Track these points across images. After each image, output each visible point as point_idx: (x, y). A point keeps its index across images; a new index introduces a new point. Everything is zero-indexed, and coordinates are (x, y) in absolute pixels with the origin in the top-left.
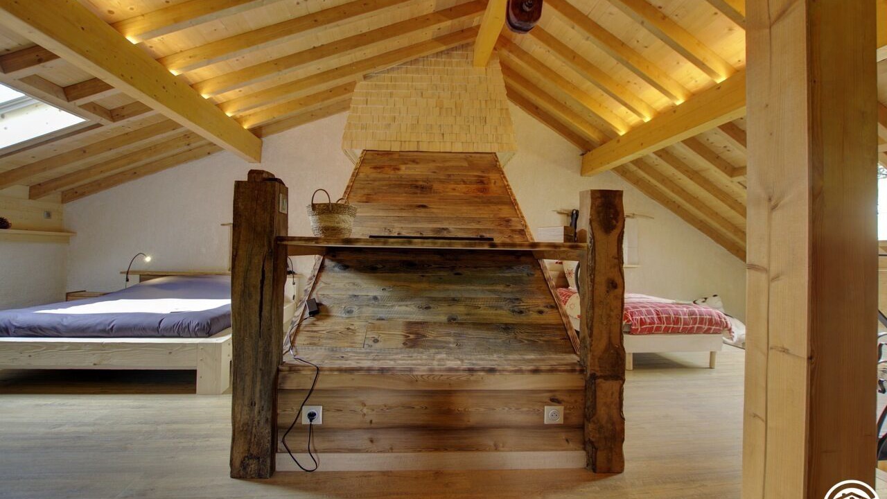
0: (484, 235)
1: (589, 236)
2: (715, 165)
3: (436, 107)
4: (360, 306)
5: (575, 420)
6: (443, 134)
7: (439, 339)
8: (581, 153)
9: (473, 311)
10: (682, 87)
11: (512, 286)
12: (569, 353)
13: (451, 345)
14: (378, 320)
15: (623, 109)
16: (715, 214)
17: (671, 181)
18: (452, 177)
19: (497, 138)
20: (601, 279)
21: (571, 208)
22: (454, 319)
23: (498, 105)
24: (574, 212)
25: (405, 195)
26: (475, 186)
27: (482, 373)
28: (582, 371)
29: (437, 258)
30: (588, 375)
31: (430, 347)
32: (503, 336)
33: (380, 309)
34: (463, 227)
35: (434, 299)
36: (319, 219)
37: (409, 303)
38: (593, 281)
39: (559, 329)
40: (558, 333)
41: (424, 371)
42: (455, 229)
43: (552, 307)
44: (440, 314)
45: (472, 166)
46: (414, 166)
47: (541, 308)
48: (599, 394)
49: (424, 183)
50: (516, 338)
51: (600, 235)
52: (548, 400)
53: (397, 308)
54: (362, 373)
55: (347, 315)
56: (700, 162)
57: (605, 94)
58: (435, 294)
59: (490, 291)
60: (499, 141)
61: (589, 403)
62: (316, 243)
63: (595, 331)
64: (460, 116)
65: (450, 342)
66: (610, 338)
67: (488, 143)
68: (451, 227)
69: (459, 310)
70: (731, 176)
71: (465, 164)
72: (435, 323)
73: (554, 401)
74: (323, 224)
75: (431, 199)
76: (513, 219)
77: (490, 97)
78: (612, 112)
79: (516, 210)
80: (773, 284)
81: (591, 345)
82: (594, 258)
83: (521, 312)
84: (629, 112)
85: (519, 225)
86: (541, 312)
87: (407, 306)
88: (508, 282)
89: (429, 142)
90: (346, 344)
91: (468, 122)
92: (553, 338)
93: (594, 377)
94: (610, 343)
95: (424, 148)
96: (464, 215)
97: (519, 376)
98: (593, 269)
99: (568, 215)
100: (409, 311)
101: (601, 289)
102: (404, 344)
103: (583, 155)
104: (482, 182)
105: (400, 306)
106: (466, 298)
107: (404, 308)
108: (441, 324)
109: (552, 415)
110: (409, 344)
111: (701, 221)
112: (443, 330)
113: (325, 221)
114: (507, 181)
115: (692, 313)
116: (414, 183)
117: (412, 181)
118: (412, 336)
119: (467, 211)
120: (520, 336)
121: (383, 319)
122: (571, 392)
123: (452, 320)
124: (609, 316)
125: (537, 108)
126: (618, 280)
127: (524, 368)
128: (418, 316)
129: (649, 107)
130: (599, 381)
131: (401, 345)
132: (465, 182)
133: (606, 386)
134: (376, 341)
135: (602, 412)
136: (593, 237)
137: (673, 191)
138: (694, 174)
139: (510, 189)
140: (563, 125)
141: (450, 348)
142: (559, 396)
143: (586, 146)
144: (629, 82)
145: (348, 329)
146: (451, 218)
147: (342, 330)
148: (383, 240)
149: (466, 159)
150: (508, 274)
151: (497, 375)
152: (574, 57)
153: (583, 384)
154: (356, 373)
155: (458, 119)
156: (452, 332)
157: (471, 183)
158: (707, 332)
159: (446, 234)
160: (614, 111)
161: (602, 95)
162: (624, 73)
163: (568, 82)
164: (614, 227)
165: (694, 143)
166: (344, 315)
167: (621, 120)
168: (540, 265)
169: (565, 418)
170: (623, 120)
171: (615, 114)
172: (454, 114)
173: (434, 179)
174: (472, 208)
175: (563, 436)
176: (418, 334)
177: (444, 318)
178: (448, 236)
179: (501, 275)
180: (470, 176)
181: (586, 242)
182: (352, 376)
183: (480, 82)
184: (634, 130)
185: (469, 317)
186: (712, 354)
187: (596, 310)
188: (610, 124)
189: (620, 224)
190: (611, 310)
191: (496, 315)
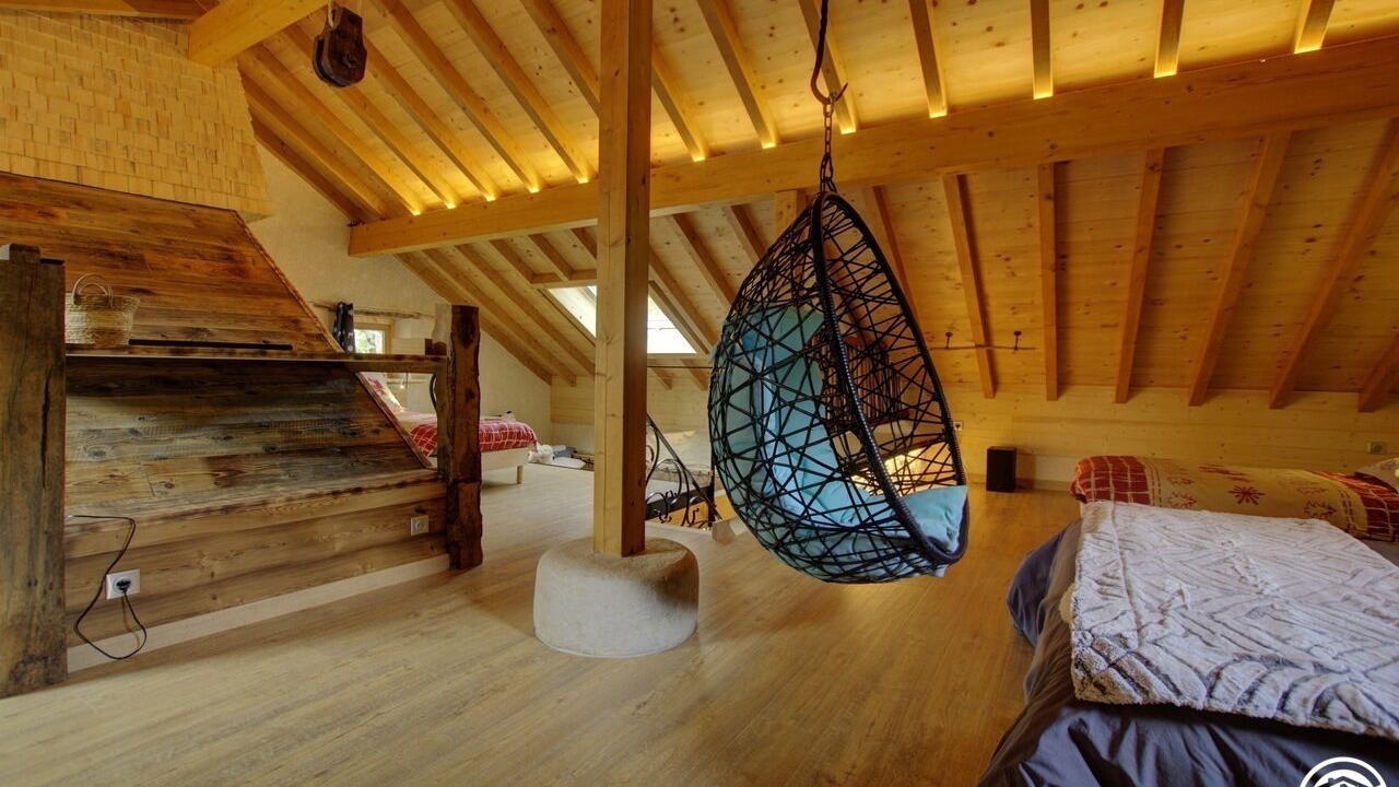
0: (267, 339)
1: (449, 350)
2: (517, 268)
3: (116, 111)
4: (114, 445)
5: (438, 527)
6: (133, 164)
7: (263, 472)
8: (349, 222)
9: (295, 437)
10: (493, 181)
11: (331, 404)
12: (419, 468)
13: (283, 478)
14: (156, 459)
15: (420, 183)
16: (510, 320)
17: (466, 277)
18: (174, 245)
19: (238, 190)
20: (460, 390)
21: (335, 300)
22: (273, 449)
23: (238, 137)
24: (341, 306)
25: (94, 267)
26: (222, 264)
27: (347, 495)
28: (444, 479)
29: (208, 372)
30: (451, 480)
31: (254, 484)
32: (343, 462)
33: (153, 446)
34: (228, 327)
35: (231, 427)
36: (88, 317)
37: (196, 434)
38: (454, 391)
39: (401, 447)
40: (401, 451)
41: (280, 502)
42: (218, 330)
43: (387, 425)
44: (251, 444)
45: (202, 228)
46: (81, 212)
47: (375, 427)
48: (461, 496)
49: (124, 250)
50: (357, 461)
51: (459, 347)
52: (413, 512)
53: (178, 442)
54: (198, 516)
55: (96, 459)
56: (501, 262)
57: (399, 160)
58: (231, 421)
59: (305, 412)
60: (242, 194)
61: (451, 508)
62: (131, 353)
63: (457, 439)
64: (168, 137)
65: (279, 475)
66: (469, 445)
67: (221, 192)
68: (211, 327)
69: (274, 437)
70: (532, 282)
71: (189, 224)
72: (248, 455)
73: (420, 511)
74: (94, 325)
75: (152, 280)
76: (302, 319)
77: (223, 121)
78: (403, 182)
79: (301, 306)
80: (610, 382)
81: (453, 452)
82: (454, 371)
83: (353, 434)
84: (428, 189)
85: (312, 327)
86: (377, 432)
87: (194, 438)
88: (325, 400)
89: (103, 172)
90: (122, 496)
91: (183, 152)
92: (396, 457)
93: (456, 481)
94: (469, 449)
95: (92, 179)
96: (224, 310)
97: (385, 492)
98: (454, 381)
99: (330, 309)
100: (203, 443)
101: (461, 399)
102: (216, 483)
103: (351, 225)
104: (230, 258)
105: (184, 438)
106: (279, 422)
107: (191, 441)
108: (256, 455)
109: (418, 525)
110: (223, 483)
111: (494, 327)
112: (264, 463)
113: (99, 321)
114: (273, 262)
115: (502, 428)
116: (104, 247)
117: (97, 243)
118: (222, 474)
119: (223, 302)
120: (361, 459)
121: (164, 459)
122: (433, 500)
123: (270, 451)
124: (468, 423)
125: (283, 144)
126: (475, 391)
127: (390, 483)
128: (220, 449)
129: (454, 191)
130: (460, 484)
131: (213, 486)
132: (203, 257)
133: (467, 488)
134: (170, 486)
135: (463, 513)
136: (454, 348)
137: (467, 289)
138: (494, 274)
139: (283, 275)
140: (324, 179)
141: (283, 481)
142: (424, 507)
143: (356, 214)
144: (433, 156)
145: (112, 476)
146: (205, 314)
147: (102, 479)
148: (228, 350)
149: (187, 215)
150: (321, 391)
151: (364, 495)
152: (365, 105)
153: (444, 491)
154: (189, 518)
155: (162, 141)
156: (277, 463)
157: (213, 258)
158: (516, 446)
159: (205, 338)
160: (408, 183)
161: (395, 160)
162: (429, 145)
163: (346, 129)
164: (471, 342)
165: (502, 245)
166: (90, 459)
167: (416, 197)
168: (358, 380)
169: (430, 526)
170: (417, 195)
171: (407, 186)
172: (154, 134)
173: (142, 244)
174: (232, 299)
175: (428, 544)
176: (229, 470)
177: (258, 449)
178: (210, 340)
179: (313, 392)
180: (205, 246)
181: (445, 354)
182: (183, 523)
183: (204, 91)
184: (431, 211)
185: (291, 444)
186: (519, 468)
187: (457, 419)
188: (400, 197)
189: (476, 339)
190: (470, 418)
191: (326, 439)
